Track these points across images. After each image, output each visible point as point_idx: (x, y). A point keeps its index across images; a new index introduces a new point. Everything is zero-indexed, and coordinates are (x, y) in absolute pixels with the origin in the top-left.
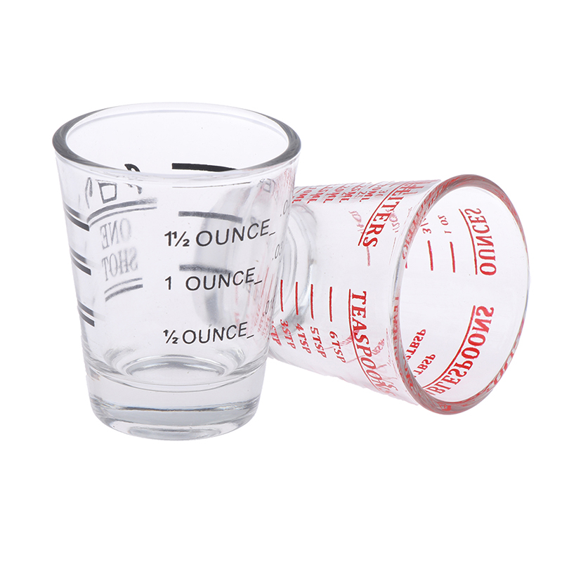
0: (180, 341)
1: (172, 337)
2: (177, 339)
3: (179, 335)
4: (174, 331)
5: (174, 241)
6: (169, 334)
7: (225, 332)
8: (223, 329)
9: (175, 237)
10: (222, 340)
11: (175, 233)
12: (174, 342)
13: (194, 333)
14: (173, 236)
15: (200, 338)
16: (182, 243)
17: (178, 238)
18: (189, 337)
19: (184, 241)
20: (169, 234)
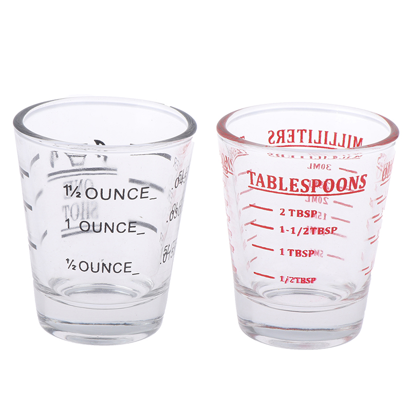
0: (77, 268)
1: (72, 265)
2: (75, 266)
3: (76, 263)
4: (73, 260)
5: (70, 193)
6: (70, 262)
7: (112, 267)
8: (110, 264)
9: (71, 190)
10: (109, 272)
11: (70, 186)
12: (73, 269)
13: (87, 264)
14: (69, 188)
15: (92, 268)
16: (75, 195)
17: (73, 190)
18: (84, 266)
19: (77, 193)
20: (66, 186)
